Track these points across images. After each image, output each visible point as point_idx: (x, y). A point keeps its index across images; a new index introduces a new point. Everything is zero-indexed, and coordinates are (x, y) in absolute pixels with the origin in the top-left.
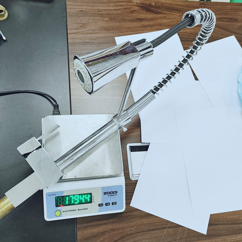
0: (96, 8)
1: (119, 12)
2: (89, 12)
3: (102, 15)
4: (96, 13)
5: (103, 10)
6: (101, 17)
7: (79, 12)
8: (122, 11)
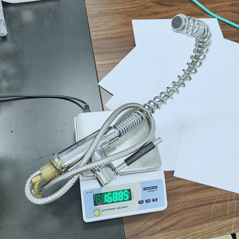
0: (113, 8)
1: (136, 9)
2: (107, 12)
3: (120, 14)
4: (114, 13)
5: (121, 9)
6: (119, 15)
7: (98, 13)
8: (138, 8)
